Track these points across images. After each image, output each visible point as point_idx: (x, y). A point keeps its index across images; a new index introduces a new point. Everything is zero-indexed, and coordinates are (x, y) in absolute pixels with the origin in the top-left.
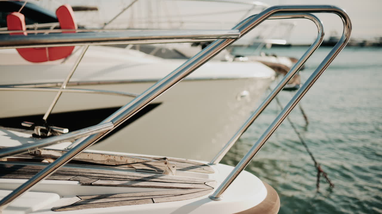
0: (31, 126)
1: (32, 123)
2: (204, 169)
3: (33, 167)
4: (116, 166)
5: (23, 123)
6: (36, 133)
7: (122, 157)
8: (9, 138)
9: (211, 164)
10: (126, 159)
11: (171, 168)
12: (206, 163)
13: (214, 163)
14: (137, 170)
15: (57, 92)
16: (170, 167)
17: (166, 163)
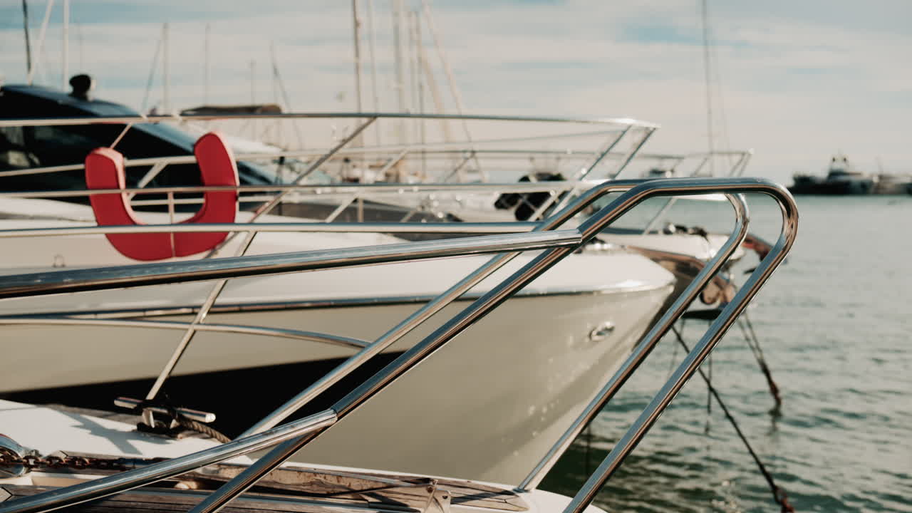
0: (135, 408)
1: (138, 401)
2: (506, 502)
3: (161, 499)
4: (328, 495)
5: (117, 400)
6: (146, 422)
7: (340, 476)
8: (86, 432)
9: (519, 491)
10: (349, 480)
11: (441, 500)
12: (510, 488)
13: (526, 489)
14: (371, 505)
15: (187, 330)
16: (438, 498)
17: (430, 491)
